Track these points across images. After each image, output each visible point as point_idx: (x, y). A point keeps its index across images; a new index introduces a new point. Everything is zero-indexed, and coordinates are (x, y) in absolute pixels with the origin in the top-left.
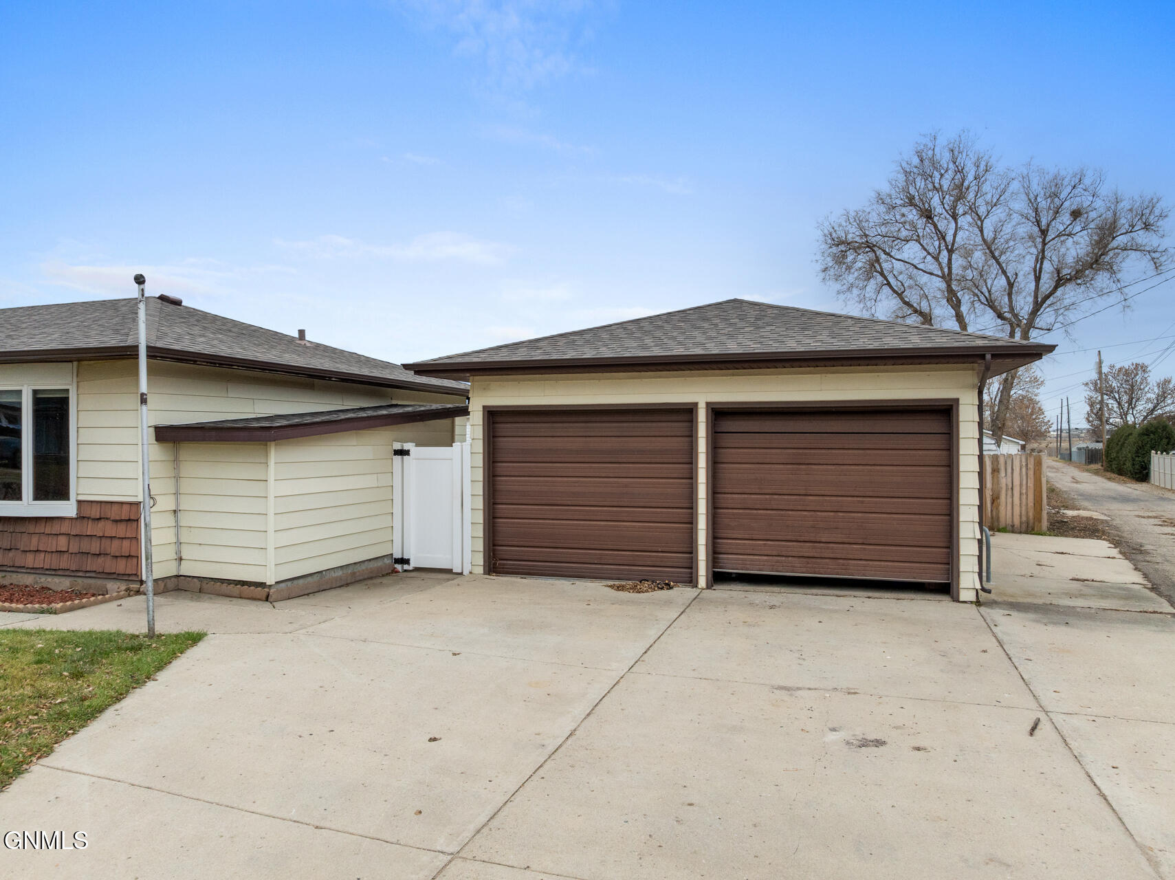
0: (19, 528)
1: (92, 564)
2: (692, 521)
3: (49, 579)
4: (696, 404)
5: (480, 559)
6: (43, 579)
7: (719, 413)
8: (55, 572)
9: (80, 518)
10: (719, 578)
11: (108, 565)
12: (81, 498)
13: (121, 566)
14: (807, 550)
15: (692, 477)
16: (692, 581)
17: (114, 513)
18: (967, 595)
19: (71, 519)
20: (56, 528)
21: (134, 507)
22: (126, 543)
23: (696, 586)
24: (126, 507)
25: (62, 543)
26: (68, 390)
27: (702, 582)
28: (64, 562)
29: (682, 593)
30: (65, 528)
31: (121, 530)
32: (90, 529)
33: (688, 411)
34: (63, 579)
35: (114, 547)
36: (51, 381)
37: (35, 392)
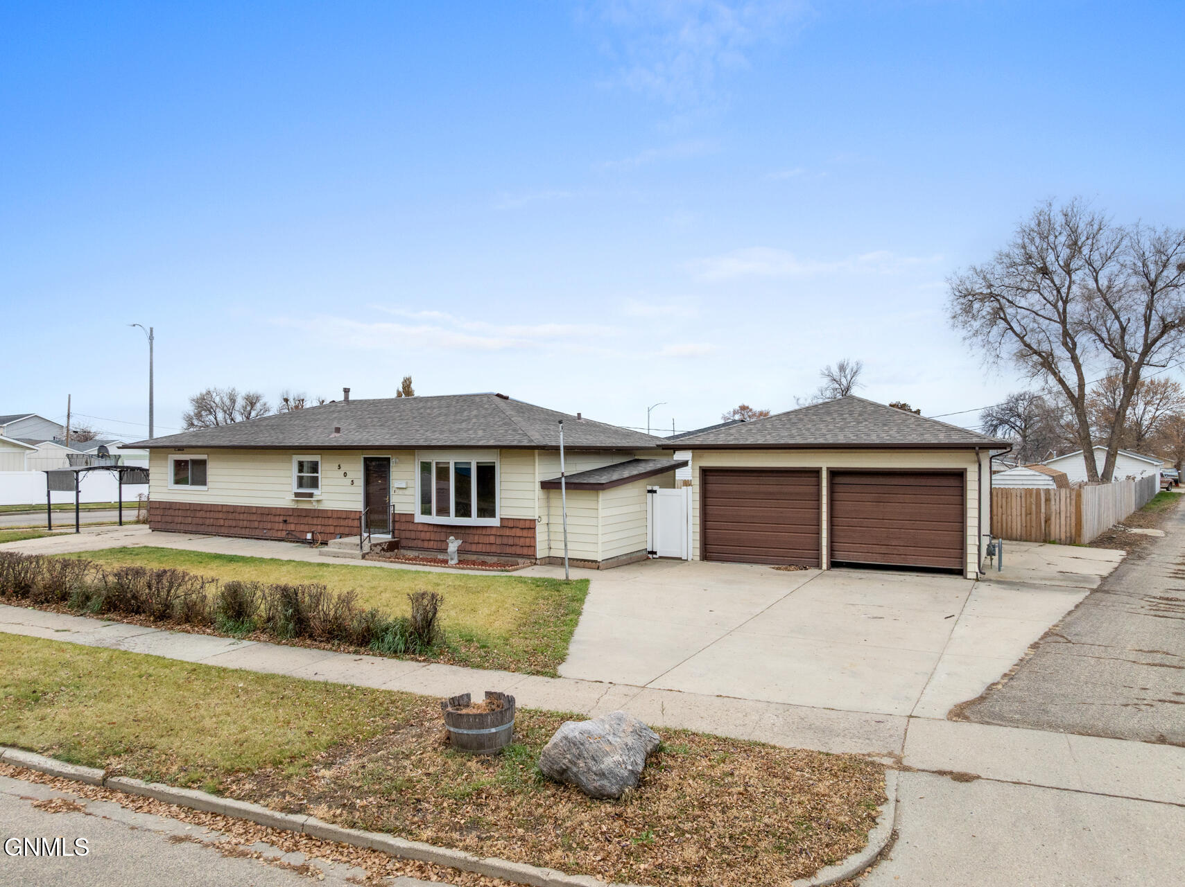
0: (467, 531)
1: (509, 550)
2: (819, 533)
3: (485, 557)
4: (821, 468)
5: (698, 552)
6: (482, 557)
7: (834, 473)
8: (488, 554)
9: (502, 527)
10: (834, 565)
11: (519, 551)
12: (502, 517)
13: (525, 551)
14: (883, 549)
15: (819, 508)
16: (819, 566)
17: (521, 525)
18: (971, 575)
19: (497, 527)
20: (488, 532)
21: (532, 523)
22: (528, 540)
23: (821, 569)
24: (528, 522)
25: (492, 539)
26: (494, 463)
27: (824, 566)
28: (493, 549)
29: (813, 572)
30: (494, 532)
31: (525, 533)
32: (508, 532)
33: (817, 472)
34: (493, 557)
35: (522, 541)
36: (486, 458)
37: (477, 463)
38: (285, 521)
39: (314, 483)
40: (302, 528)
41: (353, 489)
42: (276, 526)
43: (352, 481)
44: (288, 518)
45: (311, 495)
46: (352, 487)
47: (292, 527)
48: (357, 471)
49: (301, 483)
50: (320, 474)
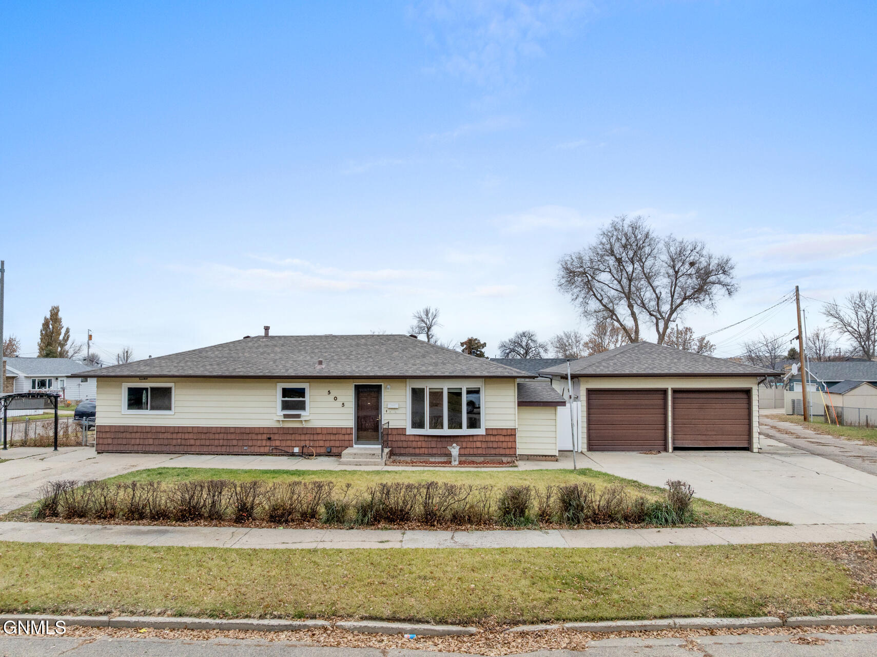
0: (456, 440)
1: (493, 452)
2: (666, 429)
3: (473, 458)
4: (668, 389)
5: (585, 446)
6: (470, 458)
7: (675, 391)
8: (475, 455)
9: (487, 435)
10: (676, 449)
11: (502, 451)
12: (487, 427)
13: (508, 452)
14: (704, 438)
15: (665, 414)
16: (666, 450)
17: (503, 433)
18: (755, 450)
19: (482, 435)
20: (475, 439)
21: (514, 431)
22: (509, 443)
23: (668, 452)
24: (509, 431)
25: (479, 444)
26: (479, 388)
27: (670, 450)
28: (480, 451)
29: (664, 454)
30: (480, 439)
31: (507, 439)
33: (665, 391)
34: (479, 458)
35: (504, 445)
36: (473, 385)
37: (467, 388)
38: (269, 439)
39: (301, 406)
40: (289, 443)
41: (343, 410)
42: (259, 443)
43: (343, 404)
44: (272, 436)
45: (298, 416)
46: (343, 409)
47: (278, 443)
48: (347, 396)
49: (286, 406)
50: (307, 399)
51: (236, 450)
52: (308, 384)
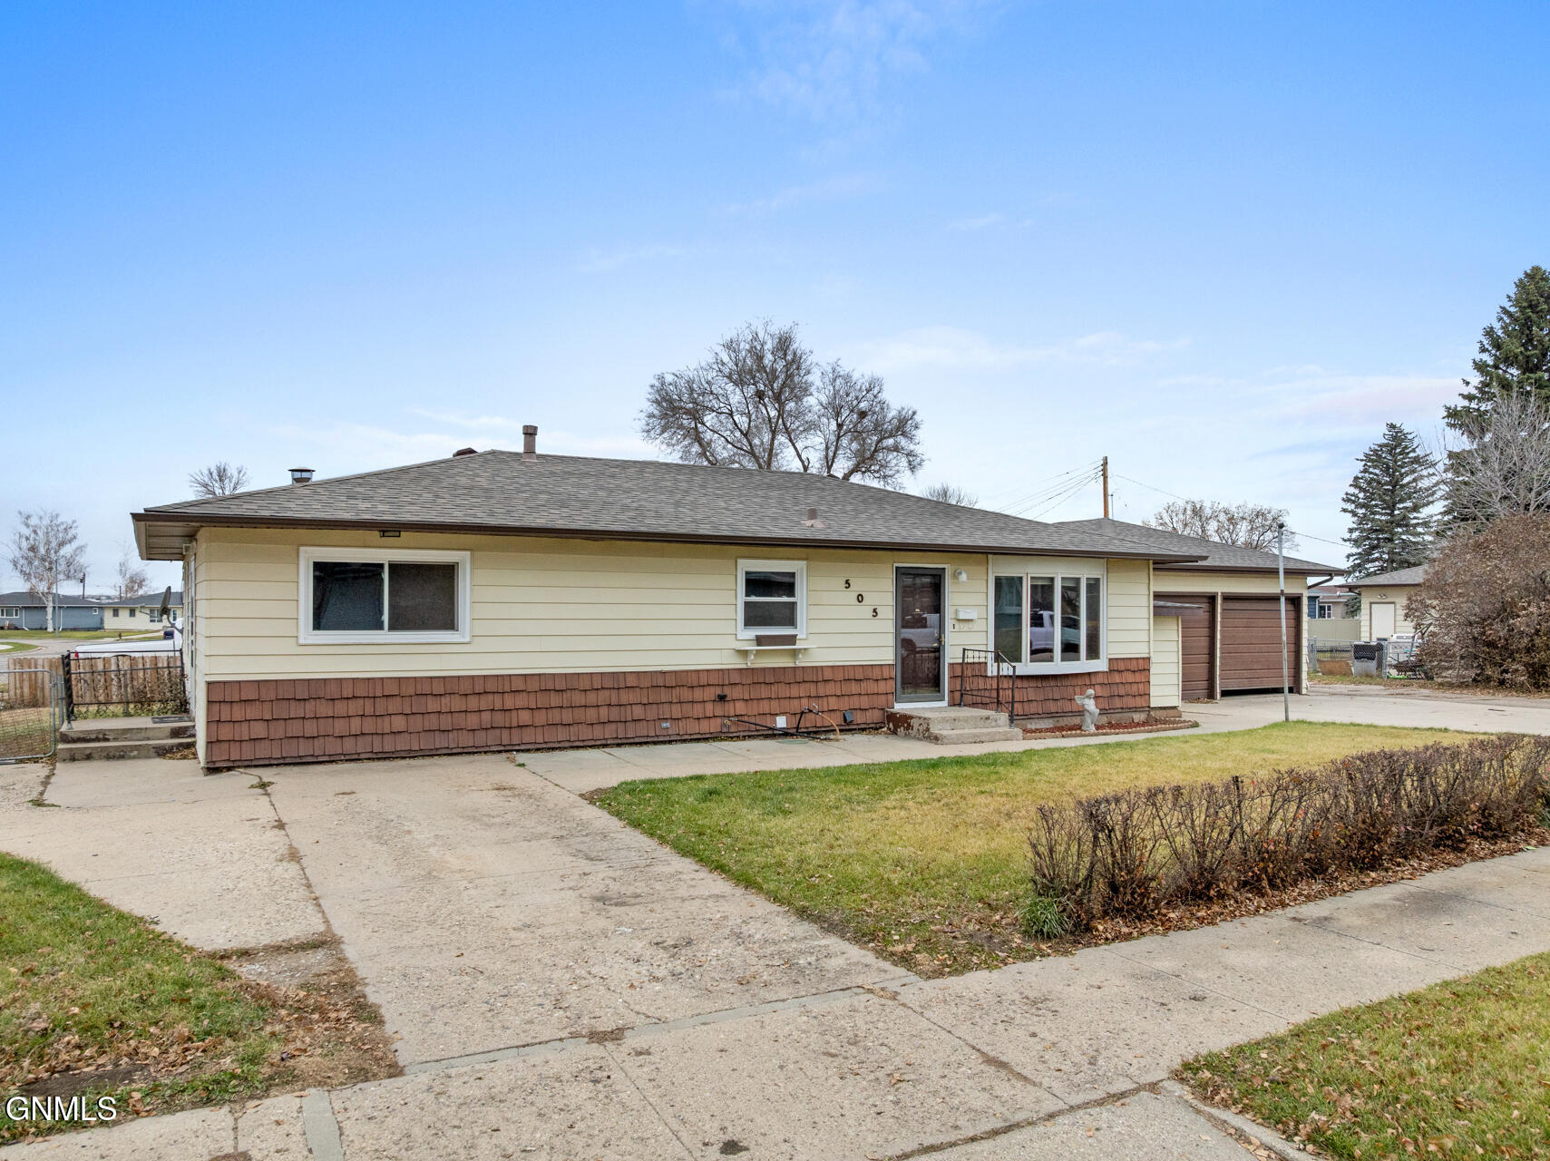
1: (1118, 703)
2: (1212, 662)
4: (1218, 593)
7: (1223, 598)
9: (1110, 671)
11: (1131, 702)
12: (1110, 657)
13: (1138, 702)
14: (1249, 674)
16: (1211, 697)
17: (1133, 666)
18: (1304, 691)
19: (1103, 672)
20: (1093, 680)
21: (1147, 661)
22: (1141, 686)
23: (1216, 699)
24: (1141, 662)
25: (1099, 690)
26: (1100, 580)
27: (1218, 696)
28: (1101, 704)
30: (1100, 679)
31: (1138, 677)
32: (1117, 678)
33: (1211, 597)
35: (1134, 689)
36: (1094, 573)
37: (1087, 579)
38: (722, 698)
39: (788, 616)
40: (765, 707)
41: (875, 625)
42: (698, 710)
43: (875, 611)
44: (727, 691)
45: (792, 639)
46: (875, 622)
47: (740, 708)
48: (881, 590)
49: (754, 617)
50: (801, 597)
51: (642, 730)
52: (804, 563)
